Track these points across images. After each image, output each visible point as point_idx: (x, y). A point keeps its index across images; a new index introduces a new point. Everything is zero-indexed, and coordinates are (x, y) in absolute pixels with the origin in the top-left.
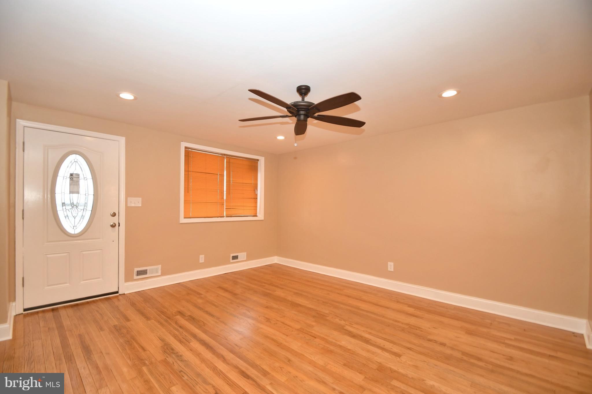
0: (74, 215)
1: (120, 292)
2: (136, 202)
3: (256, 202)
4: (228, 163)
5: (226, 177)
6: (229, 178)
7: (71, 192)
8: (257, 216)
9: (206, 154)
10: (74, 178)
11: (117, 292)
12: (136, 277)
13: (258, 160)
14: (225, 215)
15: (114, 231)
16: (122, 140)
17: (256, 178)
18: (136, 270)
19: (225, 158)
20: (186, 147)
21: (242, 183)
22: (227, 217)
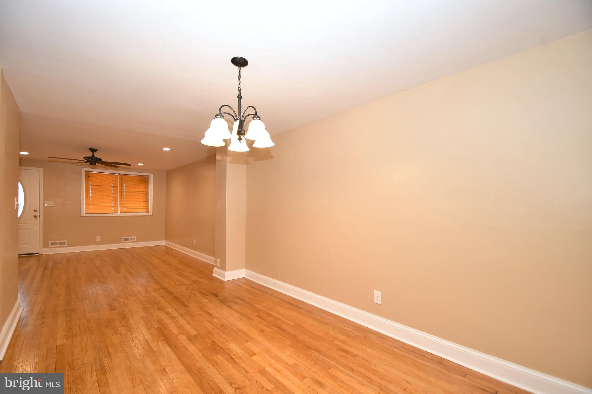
1: (40, 254)
2: (50, 204)
3: (148, 204)
4: (121, 179)
5: (120, 188)
6: (122, 190)
8: (148, 213)
11: (38, 253)
12: (50, 246)
13: (148, 176)
14: (119, 211)
15: (36, 220)
16: (42, 169)
17: (147, 188)
18: (50, 242)
19: (119, 176)
20: (86, 171)
21: (134, 191)
22: (120, 213)
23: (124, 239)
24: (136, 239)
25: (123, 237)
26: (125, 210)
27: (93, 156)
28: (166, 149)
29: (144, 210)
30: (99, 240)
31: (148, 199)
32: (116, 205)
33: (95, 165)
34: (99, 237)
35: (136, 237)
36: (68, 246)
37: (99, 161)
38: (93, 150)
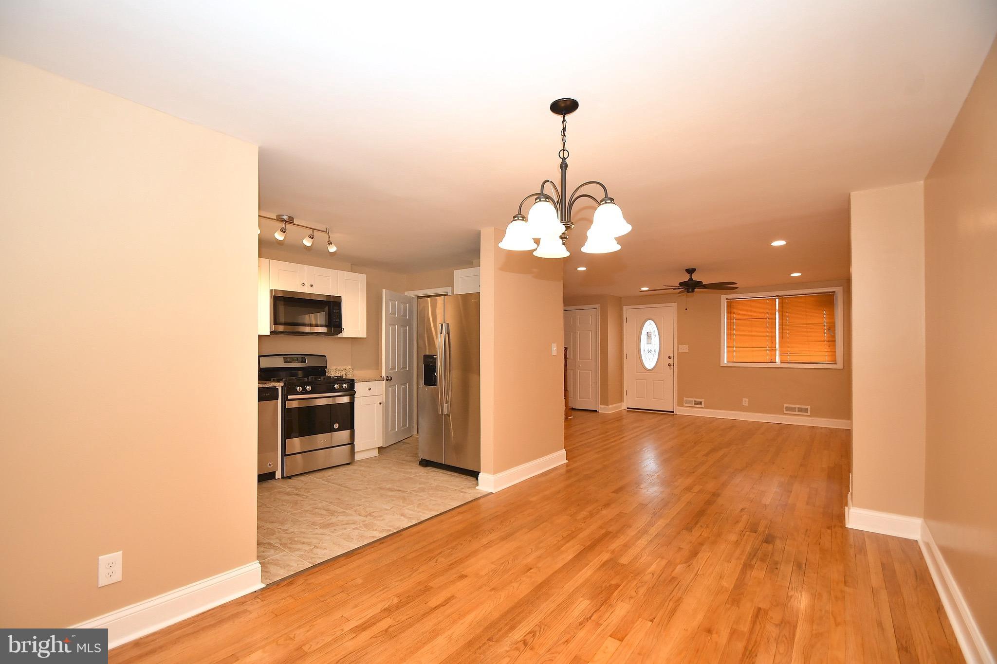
0: (650, 358)
2: (685, 349)
3: (834, 346)
5: (779, 319)
6: (782, 323)
7: (648, 344)
8: (836, 364)
9: (751, 300)
10: (649, 334)
11: (673, 412)
12: (684, 404)
13: (834, 292)
14: (778, 360)
15: (670, 369)
16: (675, 305)
17: (832, 315)
18: (685, 399)
19: (777, 300)
20: (727, 299)
21: (807, 324)
22: (781, 363)
23: (787, 407)
24: (809, 412)
25: (785, 405)
26: (789, 359)
27: (691, 279)
28: (779, 243)
29: (827, 359)
30: (747, 405)
31: (834, 336)
32: (773, 349)
33: (693, 291)
34: (747, 399)
35: (809, 407)
36: (706, 407)
37: (699, 284)
38: (691, 271)
